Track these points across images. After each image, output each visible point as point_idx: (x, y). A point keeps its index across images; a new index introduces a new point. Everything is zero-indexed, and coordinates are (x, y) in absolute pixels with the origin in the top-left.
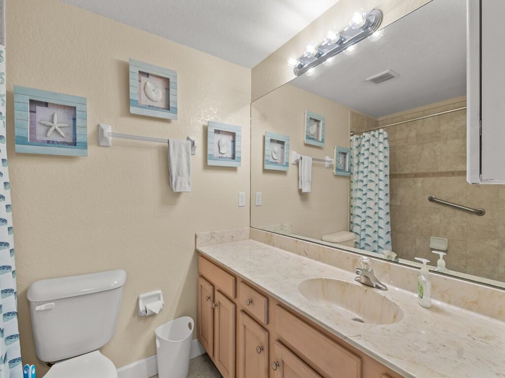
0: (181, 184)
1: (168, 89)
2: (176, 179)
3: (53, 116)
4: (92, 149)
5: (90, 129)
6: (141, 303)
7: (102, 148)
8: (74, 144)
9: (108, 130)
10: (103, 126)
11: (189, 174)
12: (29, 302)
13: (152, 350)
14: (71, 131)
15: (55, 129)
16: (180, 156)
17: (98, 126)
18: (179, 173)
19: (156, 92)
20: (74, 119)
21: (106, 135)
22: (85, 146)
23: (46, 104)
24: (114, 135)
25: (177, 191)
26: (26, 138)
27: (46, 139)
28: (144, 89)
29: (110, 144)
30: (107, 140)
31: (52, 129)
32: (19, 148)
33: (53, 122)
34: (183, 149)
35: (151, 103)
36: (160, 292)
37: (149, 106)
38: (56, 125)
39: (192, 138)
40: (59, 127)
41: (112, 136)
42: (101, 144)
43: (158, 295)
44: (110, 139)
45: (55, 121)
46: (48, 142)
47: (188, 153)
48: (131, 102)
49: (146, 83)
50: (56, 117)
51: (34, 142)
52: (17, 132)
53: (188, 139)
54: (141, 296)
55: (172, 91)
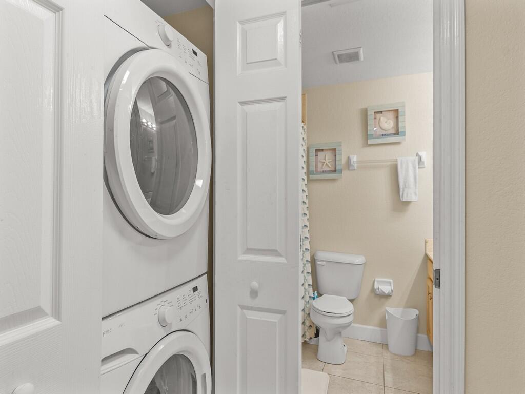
0: (407, 194)
1: (397, 117)
2: (403, 190)
3: (325, 156)
4: (345, 173)
5: (344, 160)
6: (376, 283)
7: (351, 171)
8: (335, 171)
9: (354, 159)
10: (351, 157)
11: (416, 186)
12: (315, 259)
13: (383, 324)
14: (334, 163)
15: (326, 164)
16: (407, 171)
17: (349, 157)
18: (405, 185)
19: (388, 123)
20: (335, 156)
21: (352, 163)
22: (341, 172)
23: (322, 150)
24: (358, 162)
25: (404, 200)
26: (313, 171)
27: (322, 170)
28: (379, 123)
29: (356, 168)
30: (353, 166)
31: (325, 164)
32: (312, 177)
33: (325, 160)
34: (410, 165)
35: (384, 133)
36: (391, 281)
37: (383, 135)
38: (327, 161)
39: (420, 154)
40: (328, 162)
41: (357, 163)
42: (350, 169)
43: (390, 283)
44: (356, 165)
45: (327, 158)
46: (323, 171)
47: (414, 168)
48: (368, 136)
49: (380, 119)
50: (327, 156)
51: (317, 173)
52: (311, 169)
53: (417, 155)
54: (377, 279)
55: (400, 119)
